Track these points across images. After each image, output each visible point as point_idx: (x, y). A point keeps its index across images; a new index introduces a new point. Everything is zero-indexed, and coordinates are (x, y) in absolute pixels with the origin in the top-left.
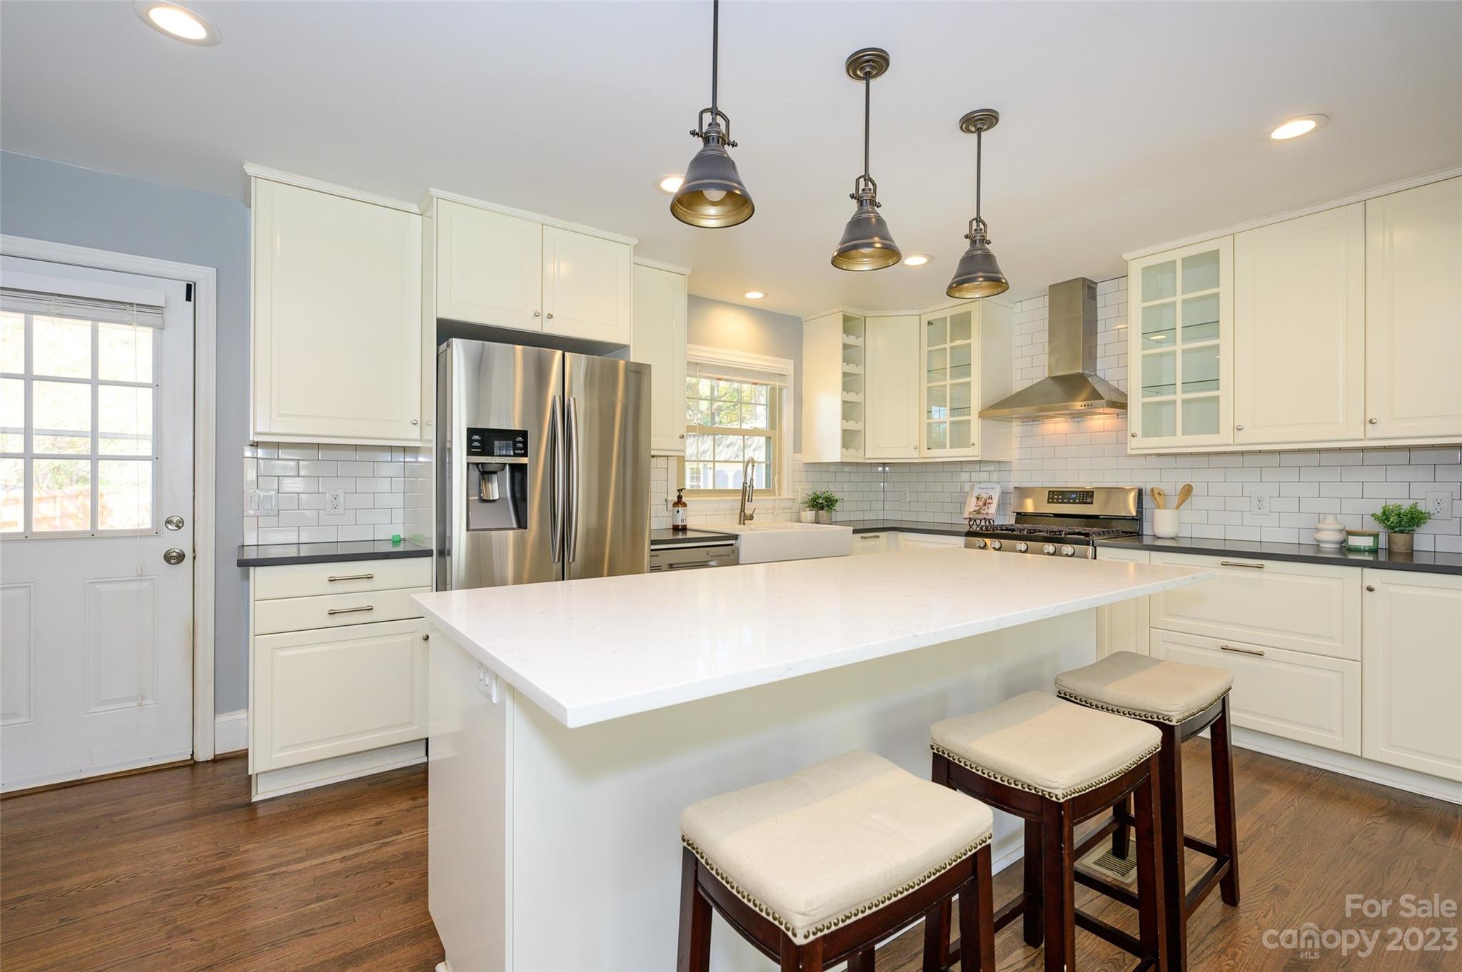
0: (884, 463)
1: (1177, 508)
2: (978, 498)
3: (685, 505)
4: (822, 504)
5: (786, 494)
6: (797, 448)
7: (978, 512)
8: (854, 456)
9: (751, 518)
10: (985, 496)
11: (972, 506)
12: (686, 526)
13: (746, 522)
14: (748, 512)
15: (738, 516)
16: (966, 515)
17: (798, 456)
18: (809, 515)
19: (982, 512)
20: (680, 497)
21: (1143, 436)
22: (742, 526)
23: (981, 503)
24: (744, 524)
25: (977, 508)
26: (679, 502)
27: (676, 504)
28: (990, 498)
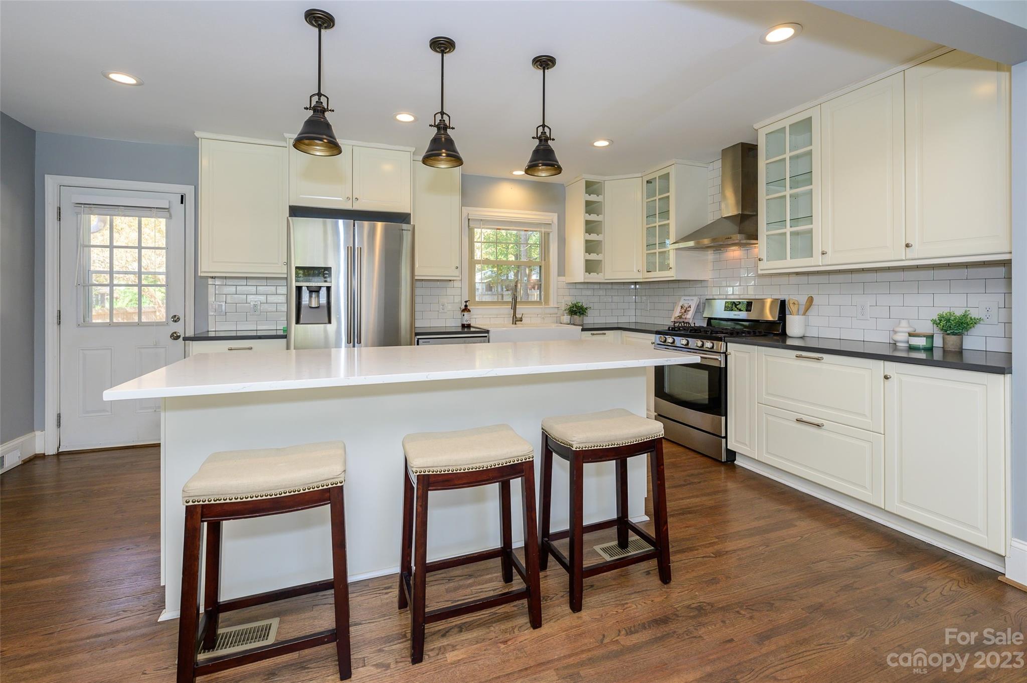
0: (636, 282)
1: (804, 314)
2: (682, 307)
3: (469, 311)
4: (577, 311)
5: (553, 303)
6: (562, 272)
7: (680, 317)
8: (594, 277)
9: (521, 320)
10: (686, 305)
11: (677, 313)
12: (470, 324)
13: (517, 322)
14: (518, 316)
15: (512, 318)
16: (673, 320)
17: (561, 278)
18: (566, 318)
19: (683, 317)
20: (466, 306)
21: (767, 260)
22: (514, 325)
23: (683, 311)
24: (516, 324)
25: (681, 314)
26: (466, 309)
27: (463, 311)
28: (690, 307)
